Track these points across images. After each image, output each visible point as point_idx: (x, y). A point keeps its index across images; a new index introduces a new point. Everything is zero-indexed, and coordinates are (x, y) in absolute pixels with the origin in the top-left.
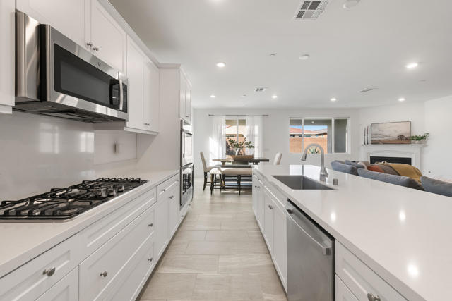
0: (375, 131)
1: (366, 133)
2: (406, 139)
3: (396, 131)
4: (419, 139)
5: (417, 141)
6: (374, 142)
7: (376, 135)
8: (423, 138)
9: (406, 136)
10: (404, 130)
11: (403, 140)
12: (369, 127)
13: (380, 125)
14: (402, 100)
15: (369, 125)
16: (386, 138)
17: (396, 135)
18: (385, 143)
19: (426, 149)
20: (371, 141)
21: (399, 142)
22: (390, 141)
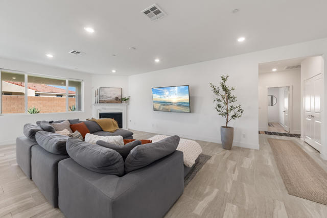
0: (102, 93)
1: (96, 94)
2: (120, 100)
3: (114, 94)
4: (125, 100)
5: (125, 102)
6: (101, 102)
7: (102, 96)
8: (128, 99)
9: (120, 98)
10: (118, 94)
11: (118, 100)
12: (98, 91)
13: (106, 89)
14: (114, 71)
15: (99, 88)
16: (109, 99)
17: (114, 97)
18: (108, 102)
19: (129, 106)
20: (100, 101)
21: (115, 102)
22: (111, 101)
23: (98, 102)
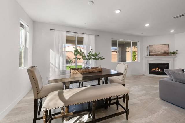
0: (151, 49)
1: (147, 50)
2: (167, 53)
3: (162, 49)
4: (173, 53)
5: (173, 55)
6: (151, 55)
7: (152, 51)
8: (175, 53)
10: (165, 49)
11: (166, 54)
12: (148, 47)
13: (154, 46)
14: (172, 31)
15: (148, 46)
16: (157, 53)
17: (162, 51)
18: (157, 55)
19: (176, 58)
21: (164, 55)
22: (159, 54)
23: (149, 55)
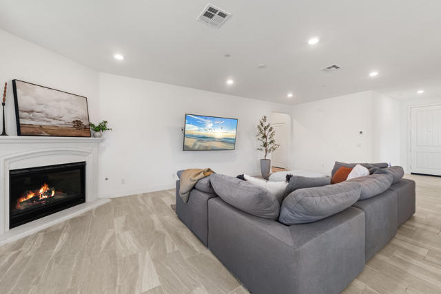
2: (85, 128)
20: (20, 125)
21: (75, 133)
22: (62, 130)
23: (14, 128)
